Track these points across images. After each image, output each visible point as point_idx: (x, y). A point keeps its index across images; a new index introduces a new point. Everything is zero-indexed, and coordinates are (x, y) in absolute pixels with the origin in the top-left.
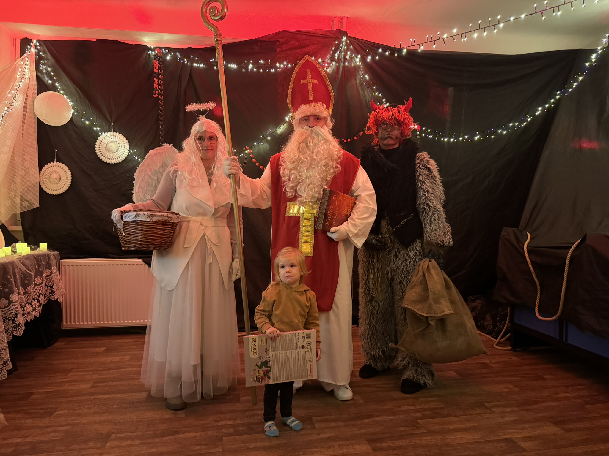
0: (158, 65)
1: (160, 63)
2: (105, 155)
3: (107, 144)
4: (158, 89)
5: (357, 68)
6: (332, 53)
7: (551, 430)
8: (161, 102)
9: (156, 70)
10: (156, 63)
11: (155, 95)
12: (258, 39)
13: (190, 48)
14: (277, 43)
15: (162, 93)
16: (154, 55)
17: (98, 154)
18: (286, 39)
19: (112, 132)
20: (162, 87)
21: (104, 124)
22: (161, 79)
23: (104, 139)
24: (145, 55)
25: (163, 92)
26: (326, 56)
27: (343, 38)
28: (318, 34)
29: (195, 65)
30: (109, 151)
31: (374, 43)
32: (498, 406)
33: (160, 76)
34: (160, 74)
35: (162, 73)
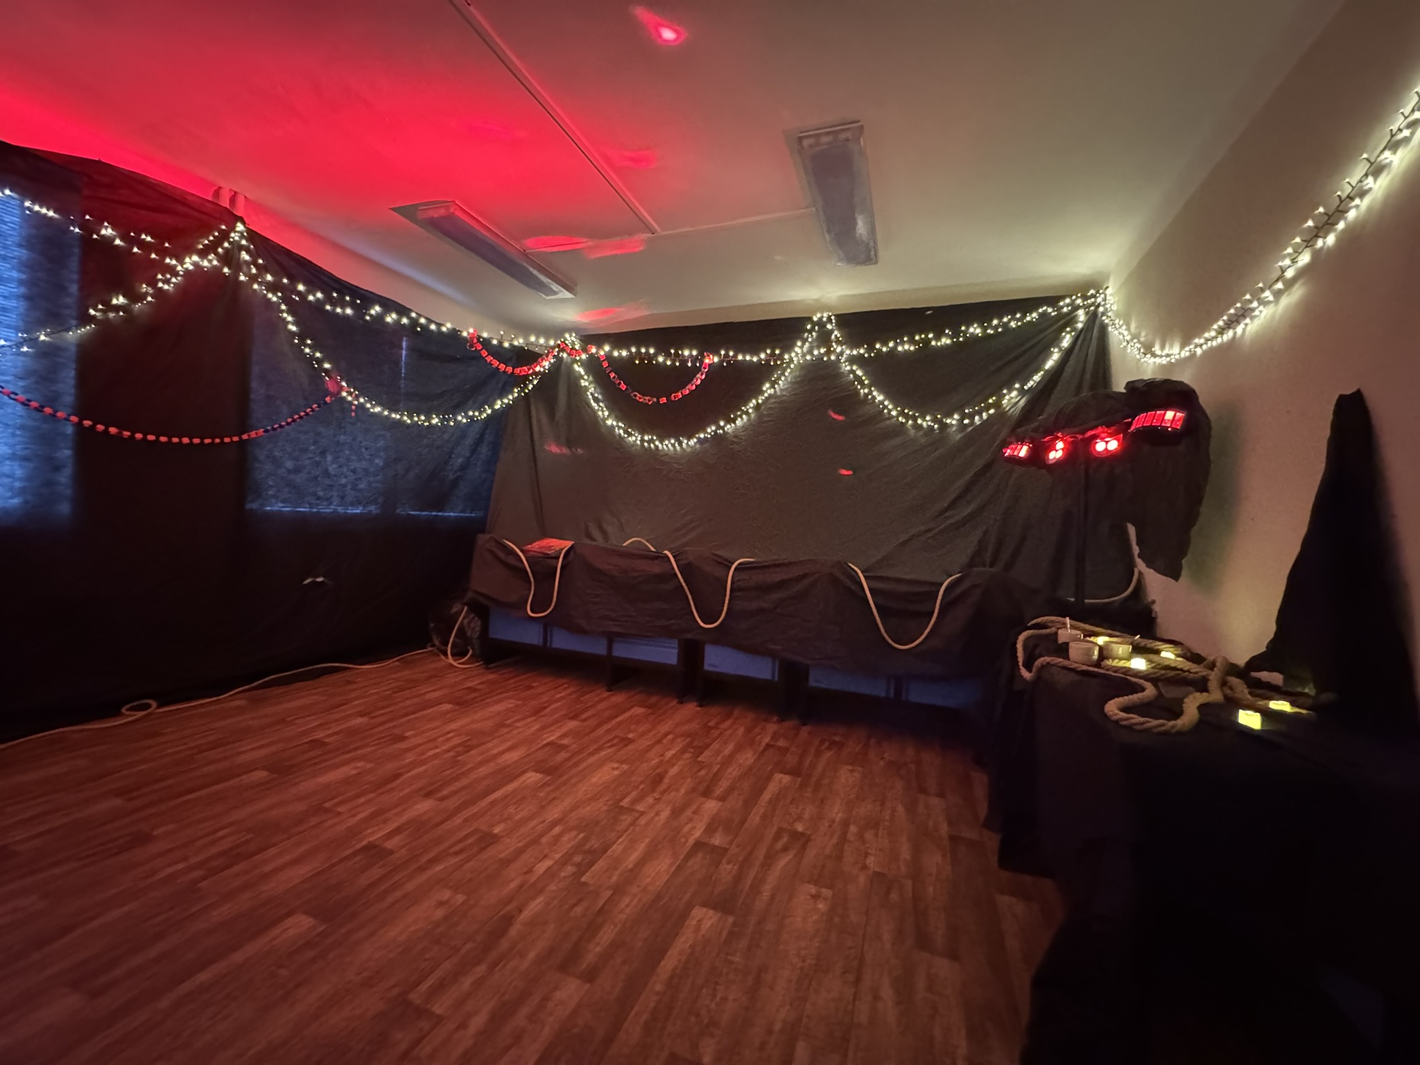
6: (212, 239)
7: (572, 724)
12: (33, 151)
14: (86, 179)
18: (110, 180)
26: (200, 239)
27: (235, 225)
32: (518, 721)
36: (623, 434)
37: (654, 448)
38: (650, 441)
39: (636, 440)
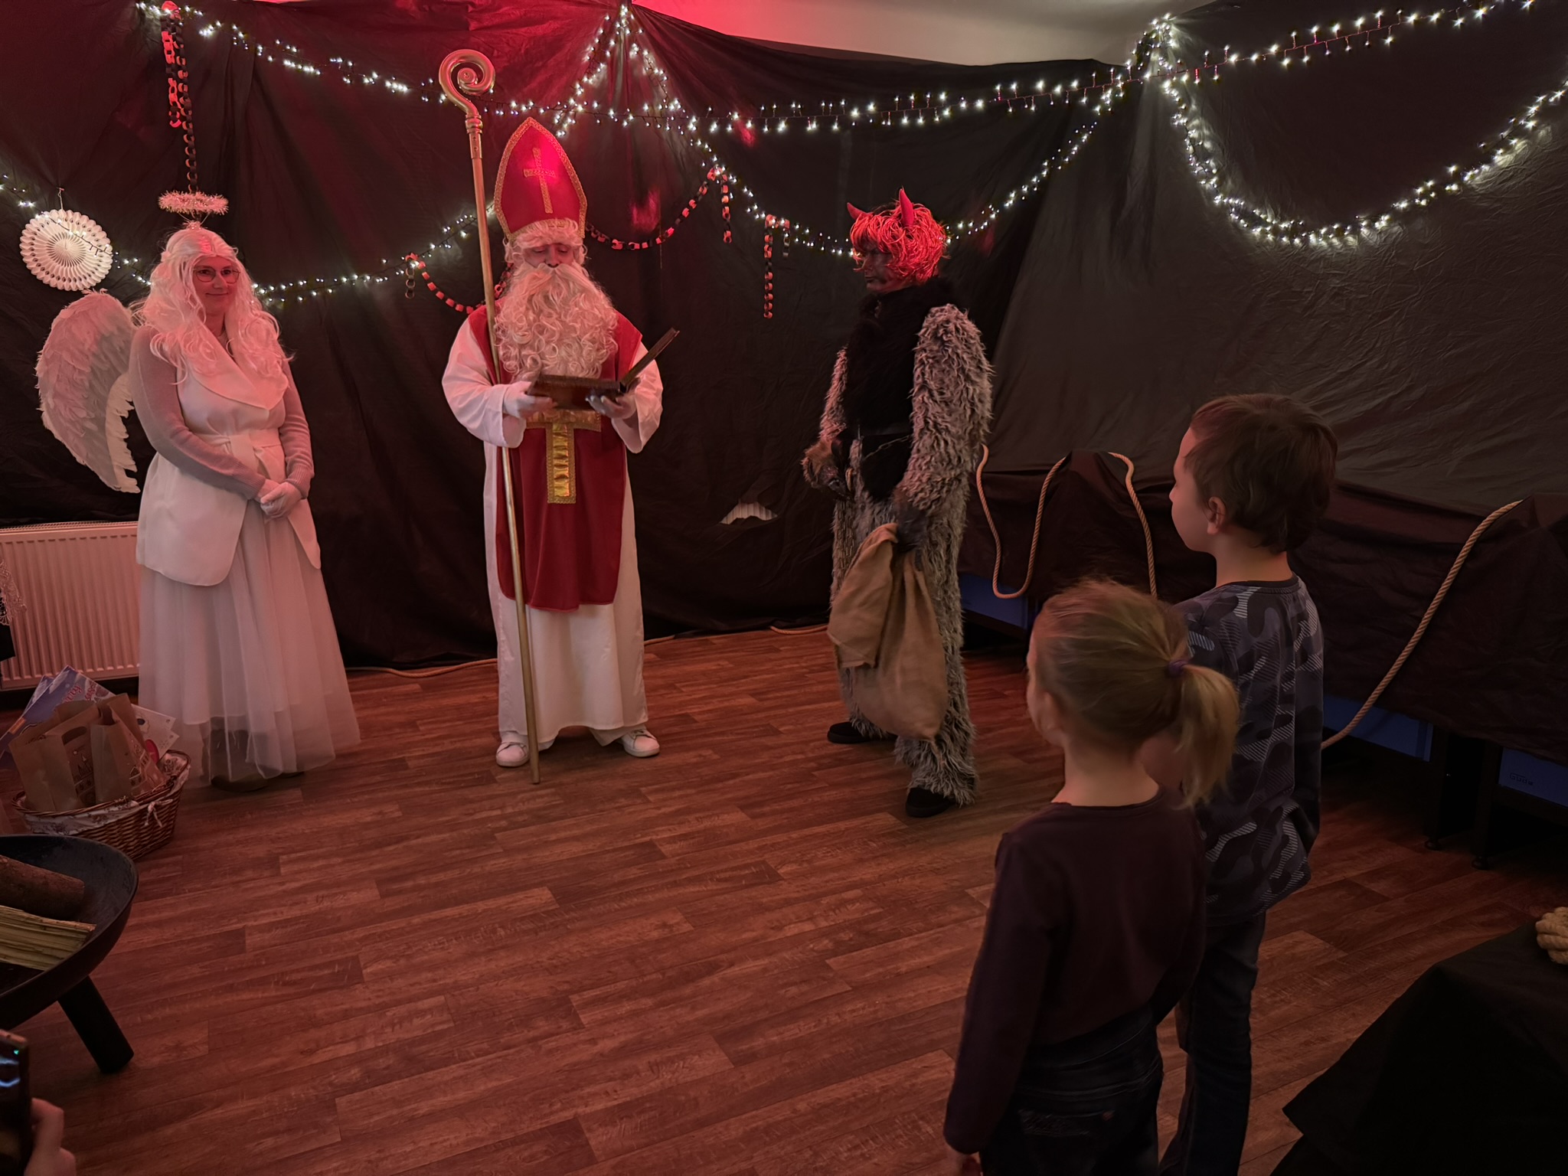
0: (173, 45)
1: (178, 39)
2: (49, 270)
3: (51, 243)
4: (179, 106)
5: (651, 80)
6: (597, 41)
8: (189, 138)
9: (169, 59)
10: (168, 41)
11: (174, 122)
13: (247, 2)
14: (470, 9)
15: (189, 118)
16: (162, 20)
17: (31, 265)
18: (491, 1)
19: (62, 211)
20: (188, 100)
21: (37, 188)
22: (181, 81)
23: (41, 229)
24: (128, 13)
25: (190, 113)
26: (585, 48)
29: (287, 63)
30: (63, 260)
31: (690, 25)
33: (180, 72)
34: (179, 68)
35: (184, 63)
36: (1242, 221)
37: (1301, 245)
38: (1292, 233)
39: (1264, 233)
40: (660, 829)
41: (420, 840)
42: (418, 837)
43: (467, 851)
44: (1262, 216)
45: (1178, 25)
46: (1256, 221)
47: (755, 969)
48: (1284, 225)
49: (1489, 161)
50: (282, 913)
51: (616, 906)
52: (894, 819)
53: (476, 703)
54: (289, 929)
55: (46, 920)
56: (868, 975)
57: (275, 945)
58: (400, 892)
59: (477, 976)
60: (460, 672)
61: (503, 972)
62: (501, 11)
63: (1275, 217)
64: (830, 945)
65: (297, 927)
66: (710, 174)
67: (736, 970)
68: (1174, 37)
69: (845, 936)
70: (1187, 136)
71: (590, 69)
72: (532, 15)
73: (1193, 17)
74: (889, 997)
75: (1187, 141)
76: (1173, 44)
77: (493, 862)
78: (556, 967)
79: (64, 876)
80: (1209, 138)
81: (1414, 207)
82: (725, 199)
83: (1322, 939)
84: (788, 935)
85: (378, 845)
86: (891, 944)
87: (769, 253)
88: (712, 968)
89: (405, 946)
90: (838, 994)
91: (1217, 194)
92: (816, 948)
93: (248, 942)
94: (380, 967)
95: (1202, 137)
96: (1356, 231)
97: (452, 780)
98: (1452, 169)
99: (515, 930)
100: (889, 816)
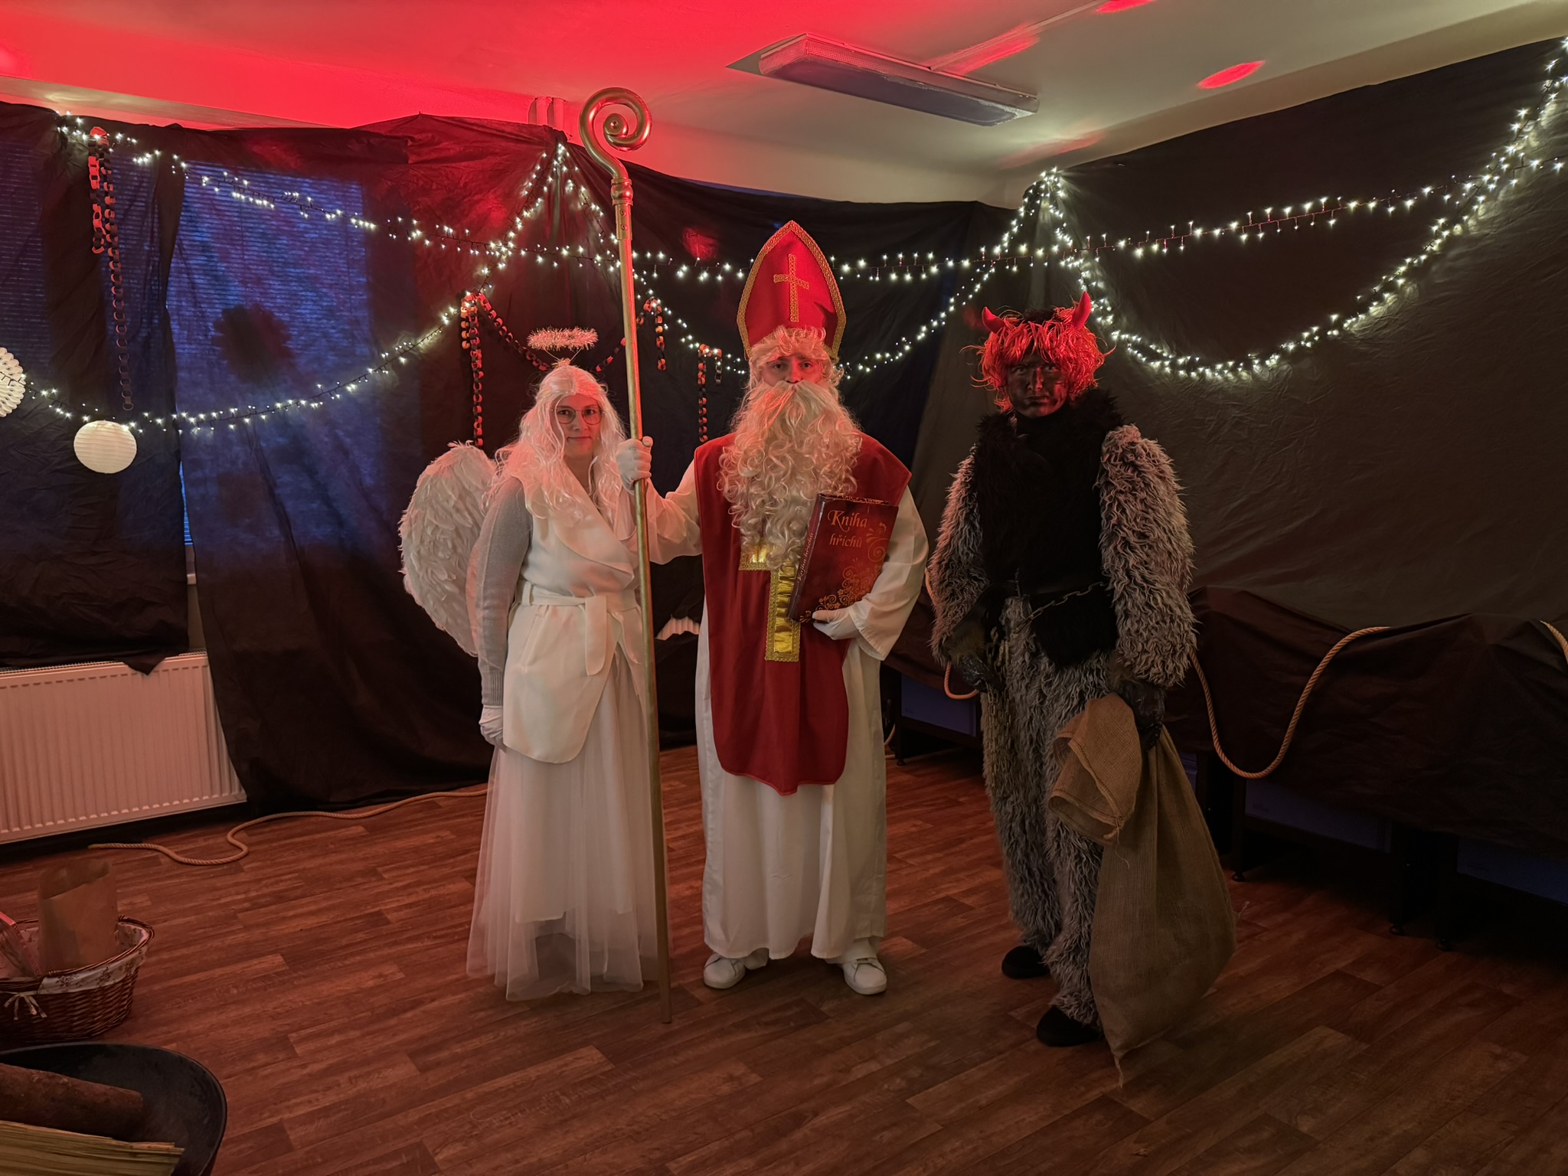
0: (100, 171)
1: (106, 164)
4: (104, 233)
6: (534, 176)
8: (115, 265)
9: (94, 184)
10: (95, 166)
11: (98, 248)
12: (364, 129)
13: (175, 129)
14: (410, 143)
15: (115, 244)
16: (88, 141)
18: (430, 135)
20: (114, 226)
22: (108, 207)
24: (49, 137)
25: (116, 238)
26: (523, 183)
27: (556, 149)
28: (503, 132)
33: (108, 200)
34: (107, 194)
35: (111, 189)
36: (1139, 355)
37: (1198, 378)
38: (1190, 367)
39: (1162, 366)
40: (683, 972)
41: (435, 1004)
42: (433, 1000)
43: (490, 1012)
44: (1158, 351)
45: (1065, 177)
46: (1154, 356)
47: (840, 1116)
48: (1181, 361)
49: (1365, 310)
50: (317, 1100)
51: (674, 1061)
52: (911, 943)
53: (433, 843)
54: (333, 1119)
55: (135, 1145)
56: (952, 1111)
57: (324, 1139)
58: (438, 1064)
59: (560, 1152)
60: (401, 810)
61: (586, 1144)
62: (441, 146)
63: (1171, 351)
64: (904, 1084)
65: (341, 1114)
66: (646, 305)
67: (821, 1120)
68: (1062, 188)
69: (914, 1073)
70: (1080, 277)
71: (528, 203)
72: (471, 150)
73: (1078, 171)
74: (981, 1132)
75: (1081, 281)
76: (1061, 194)
77: (525, 1023)
78: (638, 1133)
79: (121, 1090)
80: (1102, 279)
81: (1300, 349)
82: (660, 329)
83: (1343, 1032)
84: (859, 1076)
85: (393, 1012)
86: (962, 1076)
87: (703, 379)
88: (798, 1120)
89: (469, 1126)
90: (932, 1134)
91: (1114, 329)
92: (891, 1088)
93: (291, 1138)
94: (451, 1152)
95: (1094, 278)
96: (1248, 366)
97: (443, 932)
98: (1334, 317)
99: (580, 1096)
100: (904, 940)
